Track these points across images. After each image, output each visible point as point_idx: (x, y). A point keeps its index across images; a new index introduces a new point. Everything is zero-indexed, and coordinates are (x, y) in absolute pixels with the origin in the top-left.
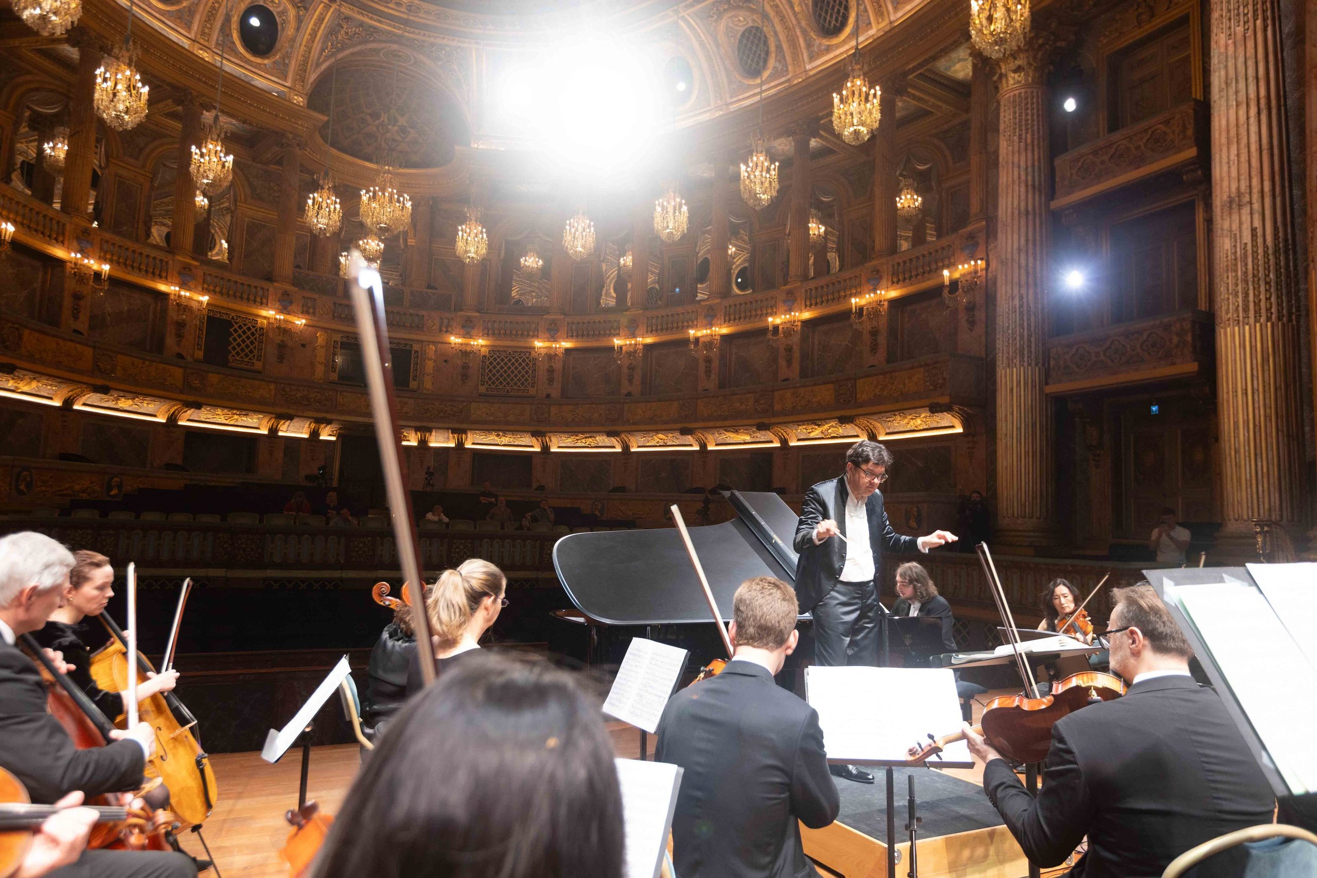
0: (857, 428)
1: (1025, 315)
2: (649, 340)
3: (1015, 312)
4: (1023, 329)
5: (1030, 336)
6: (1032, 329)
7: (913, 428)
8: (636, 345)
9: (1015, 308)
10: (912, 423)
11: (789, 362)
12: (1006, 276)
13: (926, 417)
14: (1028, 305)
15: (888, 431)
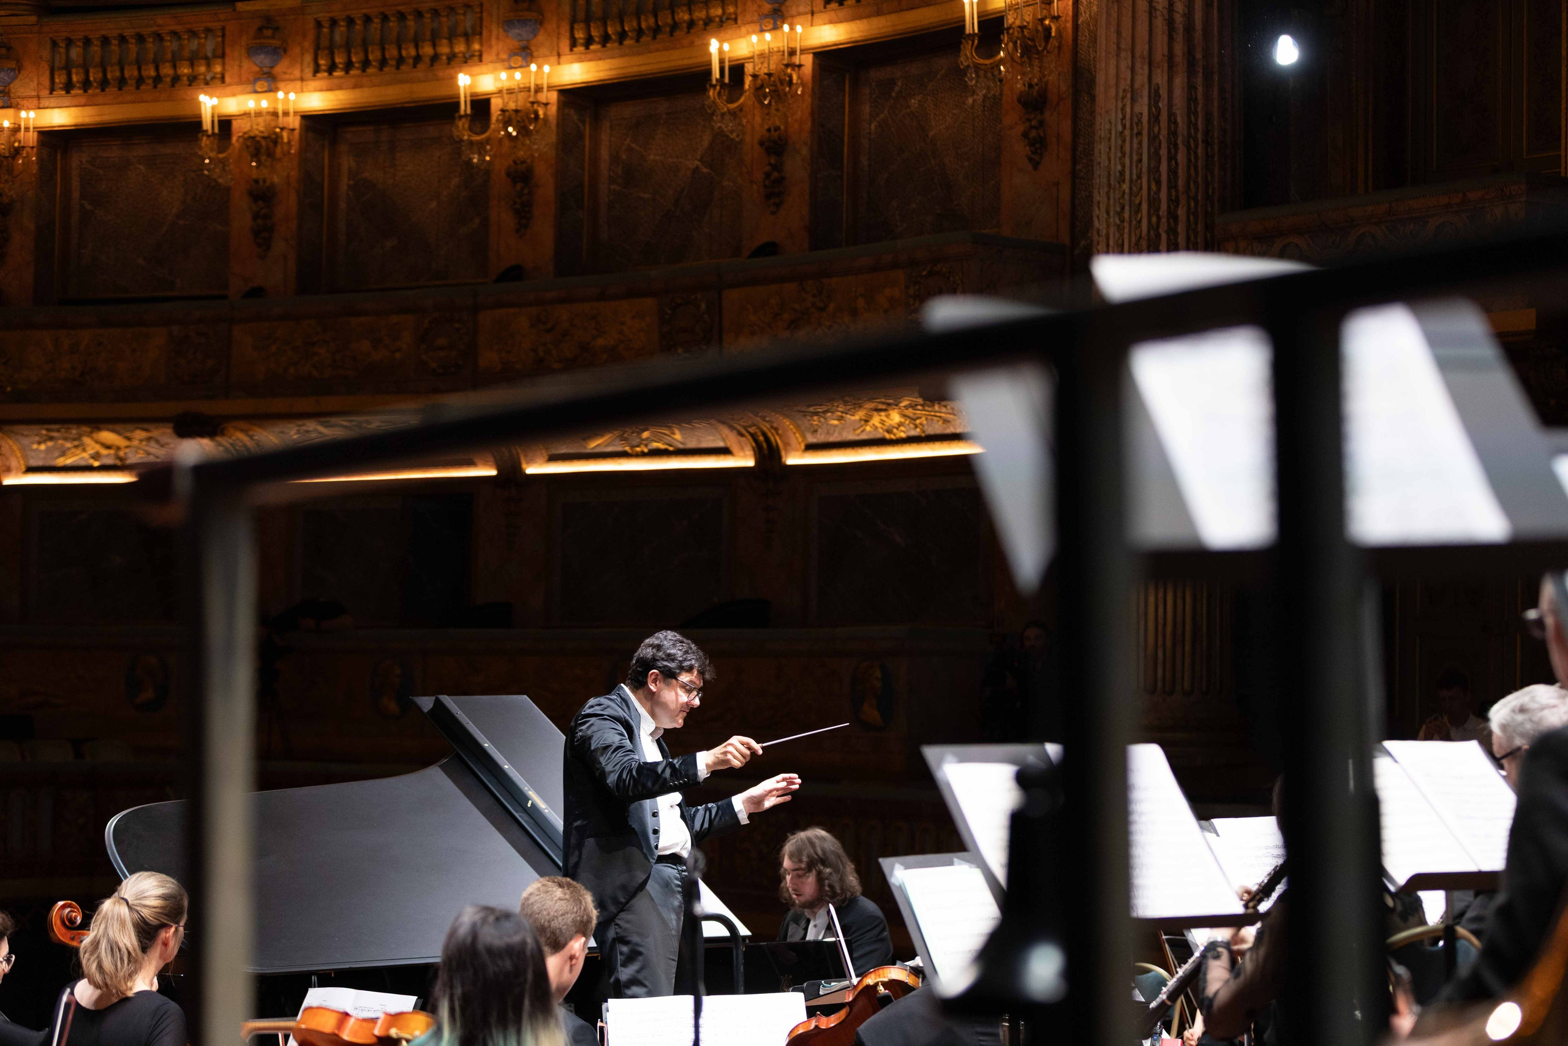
0: (725, 431)
1: (1164, 145)
2: (59, 117)
3: (1139, 134)
4: (1158, 183)
5: (1174, 202)
6: (1181, 183)
7: (881, 433)
8: (16, 130)
9: (1140, 121)
10: (876, 420)
11: (523, 213)
12: (1119, 33)
13: (910, 406)
14: (1171, 116)
15: (812, 439)
